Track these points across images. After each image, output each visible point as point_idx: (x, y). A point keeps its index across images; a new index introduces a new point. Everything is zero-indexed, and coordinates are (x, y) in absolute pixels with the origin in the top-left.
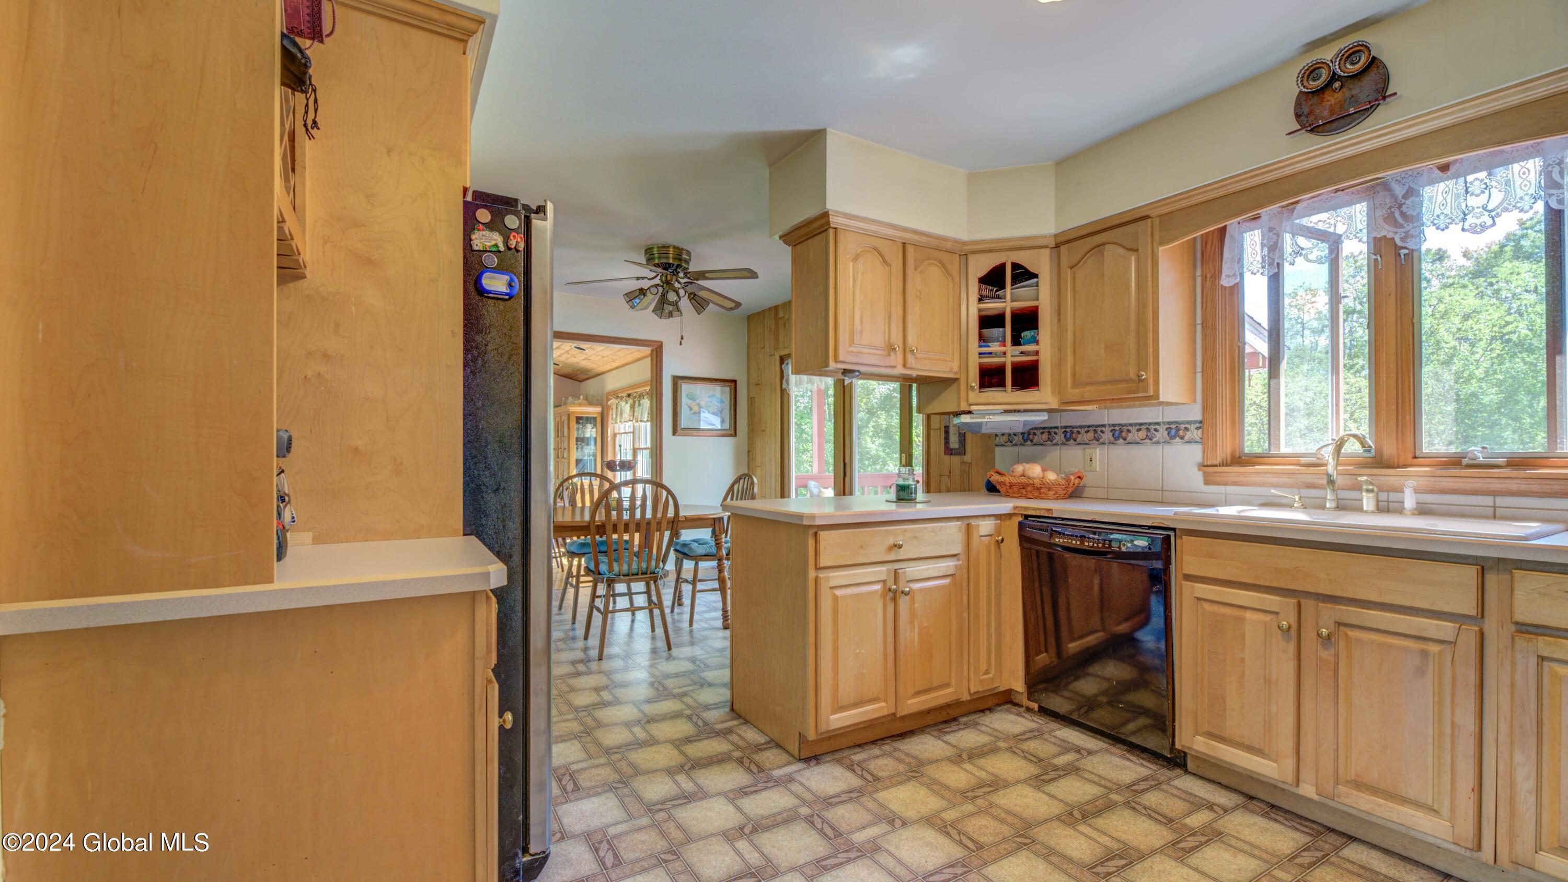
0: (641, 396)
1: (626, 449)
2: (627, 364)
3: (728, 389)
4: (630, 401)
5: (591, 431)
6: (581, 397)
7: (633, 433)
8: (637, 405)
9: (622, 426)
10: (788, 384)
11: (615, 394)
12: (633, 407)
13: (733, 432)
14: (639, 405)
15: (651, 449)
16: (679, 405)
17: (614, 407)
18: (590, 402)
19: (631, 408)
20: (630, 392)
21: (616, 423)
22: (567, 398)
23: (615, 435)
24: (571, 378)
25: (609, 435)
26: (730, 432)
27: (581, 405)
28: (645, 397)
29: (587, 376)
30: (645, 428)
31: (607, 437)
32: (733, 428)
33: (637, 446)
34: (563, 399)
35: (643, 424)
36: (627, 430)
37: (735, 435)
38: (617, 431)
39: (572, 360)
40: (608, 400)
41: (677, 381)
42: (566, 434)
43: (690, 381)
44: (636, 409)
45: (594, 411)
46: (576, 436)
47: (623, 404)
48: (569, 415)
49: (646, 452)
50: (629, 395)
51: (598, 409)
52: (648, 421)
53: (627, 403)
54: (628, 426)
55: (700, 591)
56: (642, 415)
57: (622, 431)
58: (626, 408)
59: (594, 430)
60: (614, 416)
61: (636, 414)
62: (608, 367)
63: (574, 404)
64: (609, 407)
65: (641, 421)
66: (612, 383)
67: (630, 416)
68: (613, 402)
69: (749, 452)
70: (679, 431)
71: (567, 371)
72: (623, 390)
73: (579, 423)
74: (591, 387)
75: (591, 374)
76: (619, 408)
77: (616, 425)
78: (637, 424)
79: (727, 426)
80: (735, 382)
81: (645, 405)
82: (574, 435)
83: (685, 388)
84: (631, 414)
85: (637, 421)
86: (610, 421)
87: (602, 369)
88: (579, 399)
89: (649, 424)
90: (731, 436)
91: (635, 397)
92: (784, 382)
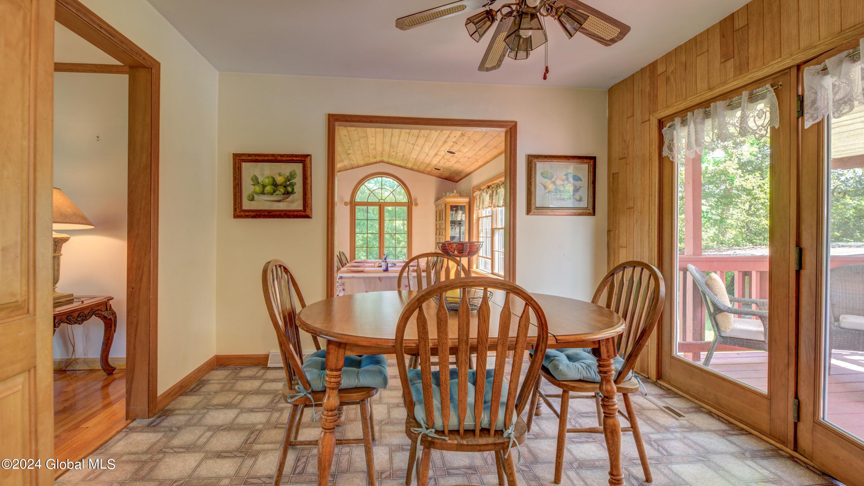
0: (498, 186)
1: (486, 229)
2: (487, 163)
3: (586, 166)
4: (490, 192)
5: (461, 216)
6: (455, 191)
7: (492, 216)
8: (495, 194)
9: (484, 212)
10: (671, 150)
11: (478, 188)
12: (491, 196)
13: (591, 211)
14: (496, 194)
15: (505, 229)
16: (533, 184)
17: (478, 198)
18: (461, 195)
19: (490, 196)
20: (489, 184)
21: (479, 209)
22: (446, 193)
23: (478, 219)
24: (450, 180)
25: (474, 218)
26: (589, 211)
27: (454, 197)
28: (501, 187)
29: (460, 178)
30: (501, 212)
31: (473, 221)
32: (591, 207)
33: (494, 227)
34: (444, 194)
35: (500, 209)
36: (488, 215)
37: (594, 214)
38: (480, 216)
39: (448, 165)
40: (474, 192)
41: (532, 160)
42: (444, 218)
43: (546, 160)
44: (494, 198)
45: (463, 201)
46: (450, 219)
47: (484, 194)
48: (446, 205)
49: (502, 232)
50: (489, 187)
51: (467, 200)
52: (503, 205)
53: (487, 194)
54: (487, 212)
55: (569, 431)
56: (498, 201)
57: (484, 215)
58: (487, 197)
59: (464, 215)
60: (478, 204)
61: (494, 201)
62: (473, 167)
63: (450, 197)
64: (474, 198)
65: (498, 206)
66: (476, 179)
67: (489, 203)
68: (477, 193)
69: (609, 231)
70: (533, 210)
71: (446, 174)
72: (483, 184)
73: (453, 210)
74: (463, 185)
75: (463, 175)
76: (482, 198)
77: (480, 211)
78: (494, 209)
79: (584, 204)
80: (594, 159)
81: (501, 193)
82: (449, 219)
83: (540, 166)
84: (491, 202)
85: (495, 207)
86: (475, 208)
87: (469, 170)
88: (453, 192)
89: (504, 208)
90: (589, 214)
91: (493, 188)
92: (665, 148)
